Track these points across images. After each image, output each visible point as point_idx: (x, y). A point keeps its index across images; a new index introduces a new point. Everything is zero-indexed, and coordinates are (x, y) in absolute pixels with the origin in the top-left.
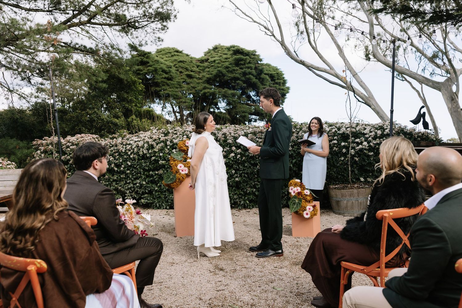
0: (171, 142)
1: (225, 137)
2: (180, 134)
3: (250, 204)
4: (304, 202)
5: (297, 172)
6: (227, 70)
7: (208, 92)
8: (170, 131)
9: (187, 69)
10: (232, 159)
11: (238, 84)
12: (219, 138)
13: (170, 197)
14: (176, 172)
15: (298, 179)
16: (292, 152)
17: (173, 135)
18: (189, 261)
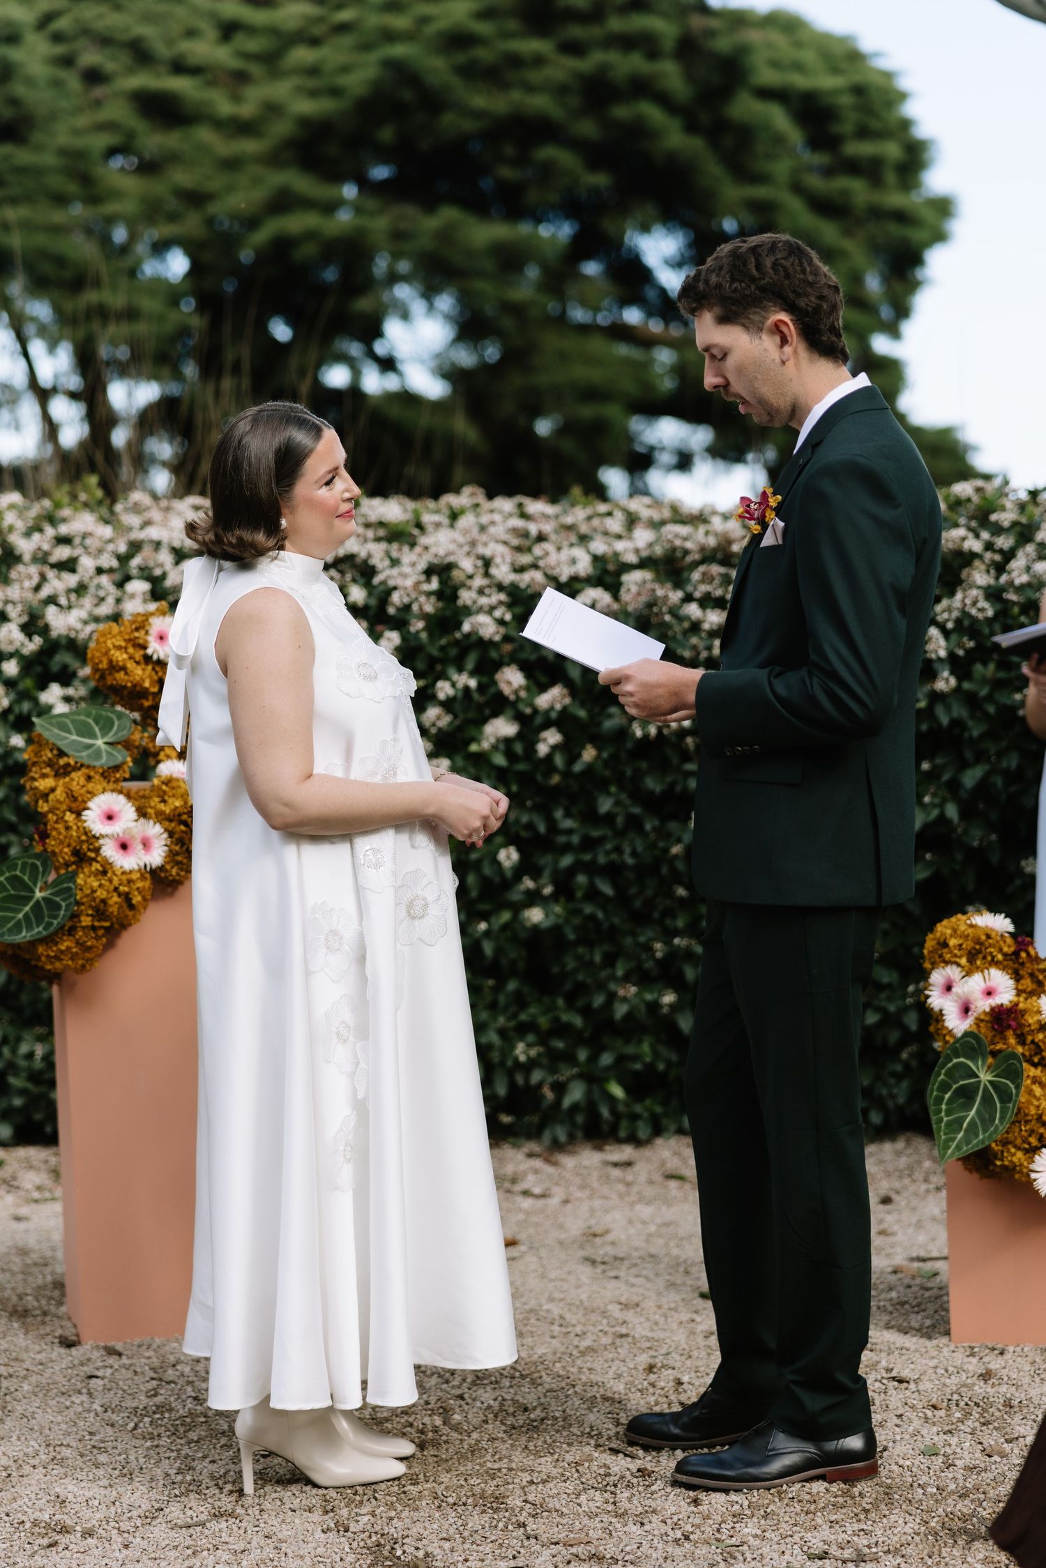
0: (33, 625)
1: (448, 593)
2: (100, 571)
3: (638, 1108)
4: (1035, 1080)
5: (995, 858)
6: (461, 58)
7: (311, 235)
8: (25, 546)
9: (141, 54)
10: (500, 760)
11: (547, 171)
12: (396, 598)
13: (24, 1049)
14: (76, 853)
15: (994, 910)
16: (959, 711)
17: (43, 578)
18: (175, 1511)
